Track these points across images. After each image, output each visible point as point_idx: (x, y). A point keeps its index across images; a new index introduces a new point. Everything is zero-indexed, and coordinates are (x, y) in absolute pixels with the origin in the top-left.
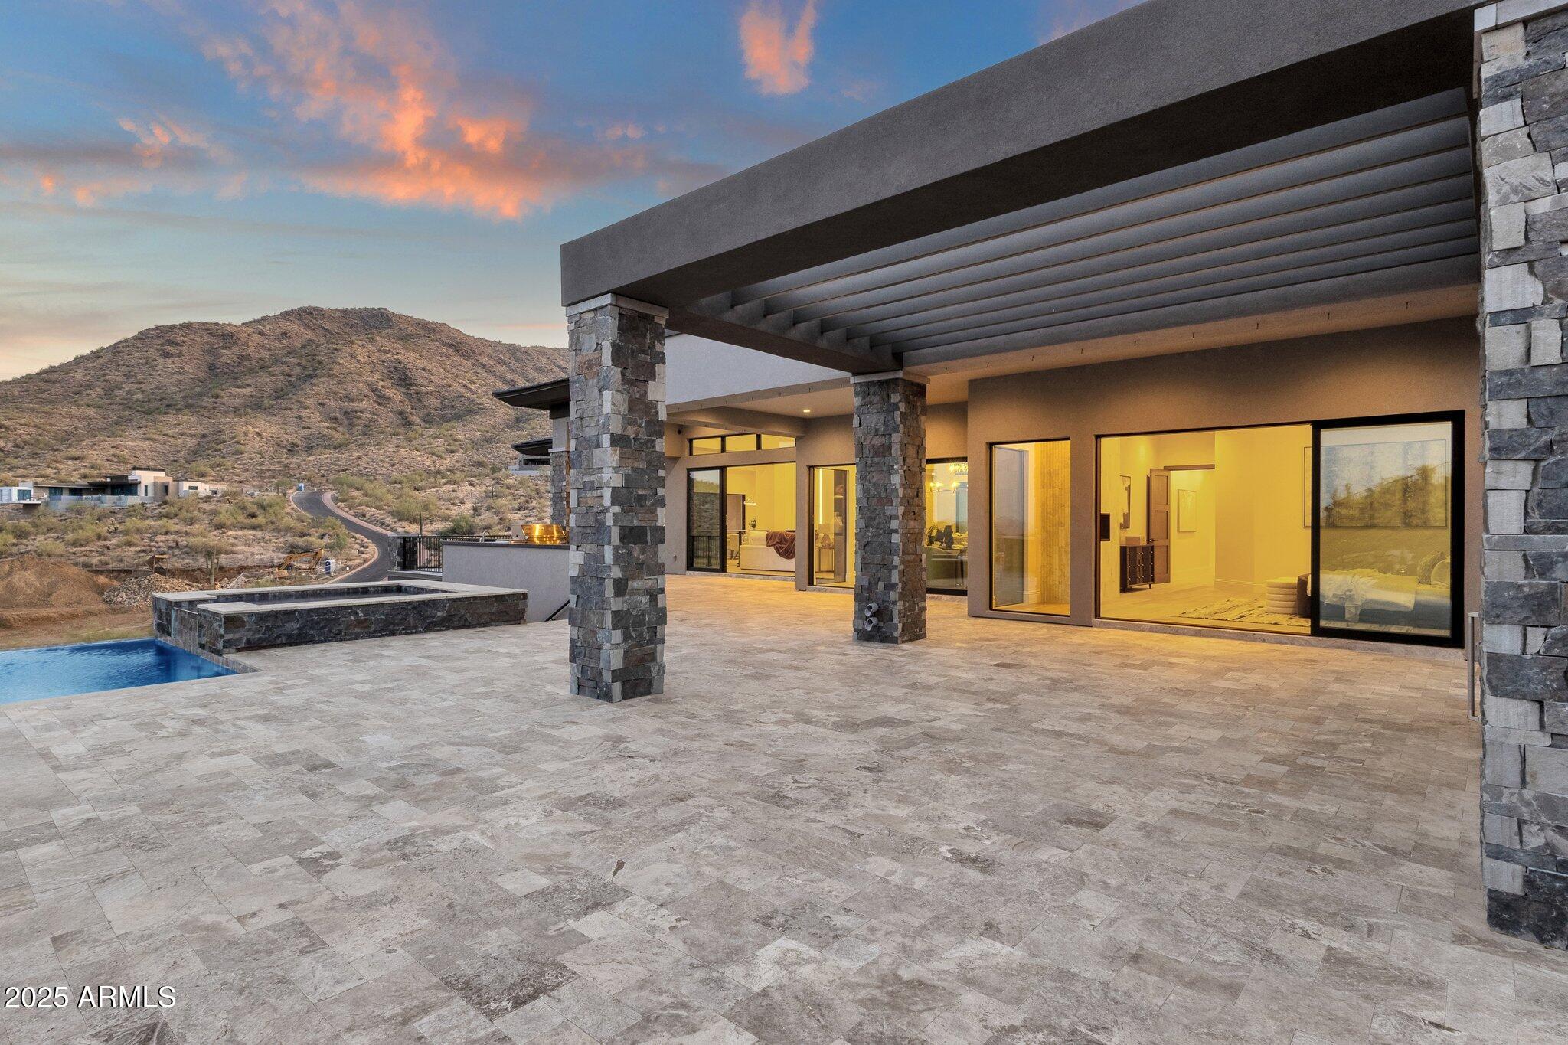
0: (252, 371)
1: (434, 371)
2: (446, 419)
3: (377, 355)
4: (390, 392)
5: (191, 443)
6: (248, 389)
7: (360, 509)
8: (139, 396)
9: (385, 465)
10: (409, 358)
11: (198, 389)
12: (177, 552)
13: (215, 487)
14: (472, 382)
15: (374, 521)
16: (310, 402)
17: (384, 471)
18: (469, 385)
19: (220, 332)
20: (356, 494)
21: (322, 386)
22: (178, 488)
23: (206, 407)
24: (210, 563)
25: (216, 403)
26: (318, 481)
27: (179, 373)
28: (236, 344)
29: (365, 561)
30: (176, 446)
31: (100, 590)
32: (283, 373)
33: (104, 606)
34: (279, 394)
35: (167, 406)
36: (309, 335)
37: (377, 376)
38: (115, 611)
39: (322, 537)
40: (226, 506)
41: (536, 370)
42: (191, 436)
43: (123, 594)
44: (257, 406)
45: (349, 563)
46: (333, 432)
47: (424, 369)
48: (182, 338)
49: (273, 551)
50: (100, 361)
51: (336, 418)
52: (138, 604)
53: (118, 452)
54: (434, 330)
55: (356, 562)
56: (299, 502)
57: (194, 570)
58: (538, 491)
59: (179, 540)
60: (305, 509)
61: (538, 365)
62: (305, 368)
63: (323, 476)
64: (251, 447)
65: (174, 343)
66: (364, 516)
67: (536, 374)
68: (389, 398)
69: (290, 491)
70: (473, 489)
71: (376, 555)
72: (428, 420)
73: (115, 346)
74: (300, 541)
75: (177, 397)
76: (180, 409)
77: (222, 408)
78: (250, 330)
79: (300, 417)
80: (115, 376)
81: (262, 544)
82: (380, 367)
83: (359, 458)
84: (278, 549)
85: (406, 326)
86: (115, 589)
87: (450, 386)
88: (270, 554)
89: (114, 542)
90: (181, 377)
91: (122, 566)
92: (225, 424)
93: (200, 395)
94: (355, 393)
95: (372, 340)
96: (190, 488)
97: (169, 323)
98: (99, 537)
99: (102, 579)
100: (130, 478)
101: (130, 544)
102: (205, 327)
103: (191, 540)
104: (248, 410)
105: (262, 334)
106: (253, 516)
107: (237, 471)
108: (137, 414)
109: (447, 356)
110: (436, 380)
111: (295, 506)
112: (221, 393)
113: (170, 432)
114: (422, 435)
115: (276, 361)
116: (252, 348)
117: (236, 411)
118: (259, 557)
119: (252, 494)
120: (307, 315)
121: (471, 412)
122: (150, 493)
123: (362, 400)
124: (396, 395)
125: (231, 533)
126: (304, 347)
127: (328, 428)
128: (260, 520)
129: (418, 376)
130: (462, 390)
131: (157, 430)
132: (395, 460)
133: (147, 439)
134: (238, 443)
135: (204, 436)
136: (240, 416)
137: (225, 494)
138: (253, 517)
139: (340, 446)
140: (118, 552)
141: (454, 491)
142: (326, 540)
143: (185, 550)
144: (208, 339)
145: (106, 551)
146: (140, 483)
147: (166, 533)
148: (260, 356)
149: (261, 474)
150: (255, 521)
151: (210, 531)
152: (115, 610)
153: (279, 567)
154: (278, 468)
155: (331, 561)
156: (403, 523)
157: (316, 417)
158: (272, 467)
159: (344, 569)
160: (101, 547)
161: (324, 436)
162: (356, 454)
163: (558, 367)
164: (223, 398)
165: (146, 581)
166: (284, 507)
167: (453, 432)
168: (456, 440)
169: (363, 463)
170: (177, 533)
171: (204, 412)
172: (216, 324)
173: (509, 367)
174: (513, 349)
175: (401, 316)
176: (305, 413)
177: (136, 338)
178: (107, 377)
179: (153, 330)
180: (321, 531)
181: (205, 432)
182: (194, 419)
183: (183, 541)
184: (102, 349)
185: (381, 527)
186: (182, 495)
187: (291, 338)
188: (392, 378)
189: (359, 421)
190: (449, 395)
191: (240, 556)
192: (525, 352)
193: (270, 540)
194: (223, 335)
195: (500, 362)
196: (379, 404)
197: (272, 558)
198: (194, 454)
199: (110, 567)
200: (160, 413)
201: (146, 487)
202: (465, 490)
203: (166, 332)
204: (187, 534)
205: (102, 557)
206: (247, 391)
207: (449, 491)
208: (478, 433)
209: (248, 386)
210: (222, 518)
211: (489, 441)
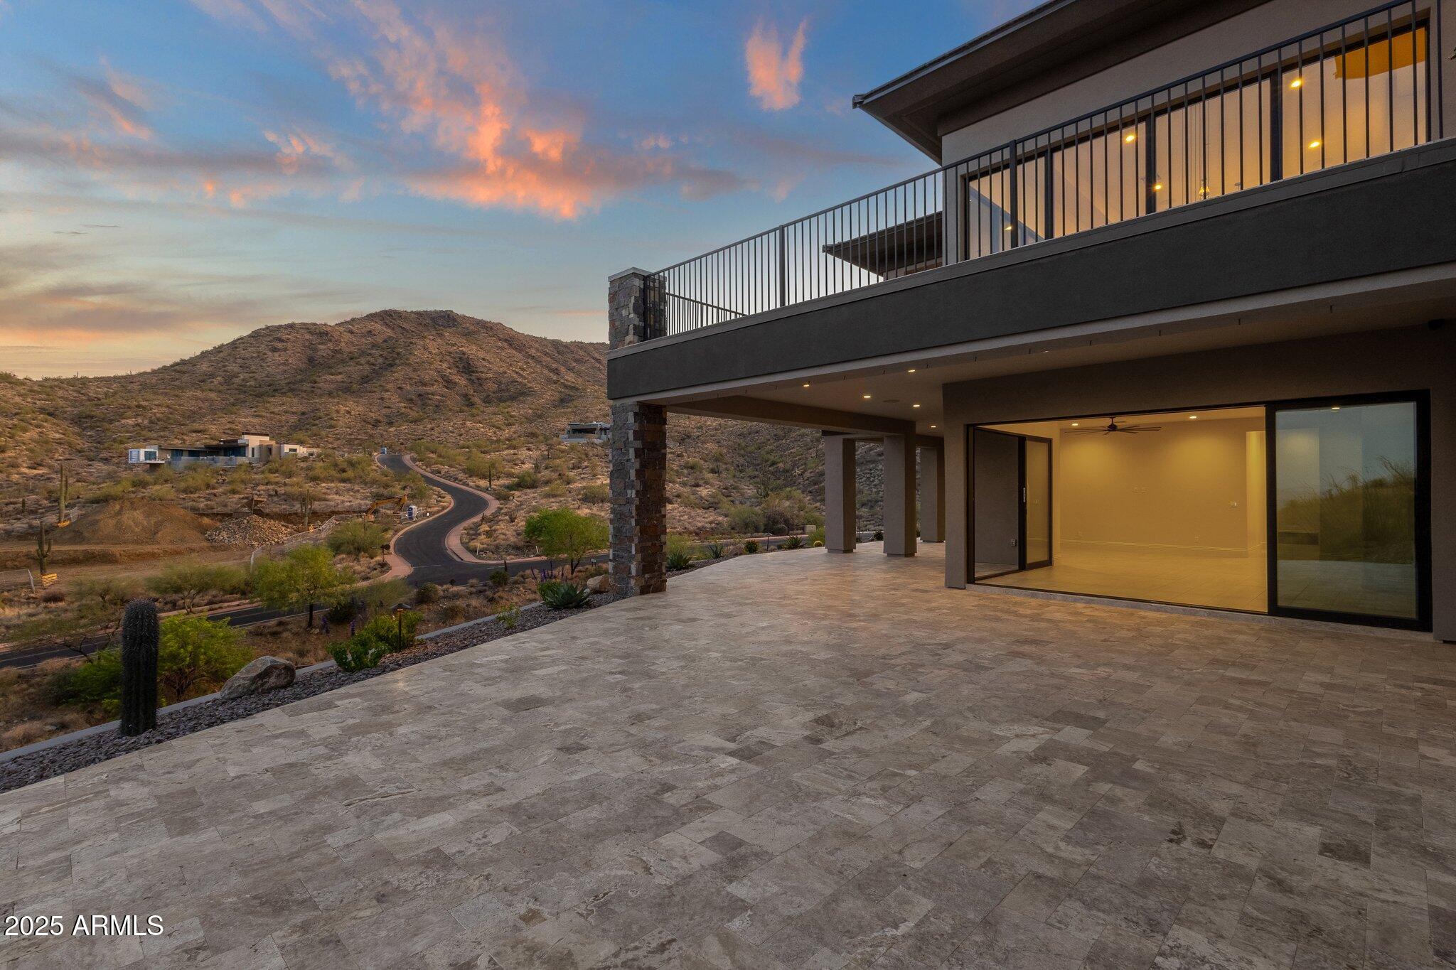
0: (343, 361)
1: (492, 361)
2: (501, 400)
3: (444, 349)
4: (456, 378)
5: (293, 419)
6: (340, 377)
7: (435, 467)
8: (252, 383)
9: (454, 435)
10: (471, 350)
11: (299, 377)
12: (276, 499)
13: (311, 450)
14: (524, 370)
15: (448, 477)
16: (390, 386)
17: (454, 440)
18: (521, 372)
19: (317, 331)
20: (431, 455)
21: (400, 373)
22: (280, 449)
23: (305, 391)
24: (304, 508)
25: (314, 387)
26: (398, 448)
27: (284, 364)
28: (331, 340)
29: (444, 508)
30: (280, 421)
31: (203, 530)
32: (368, 363)
33: (205, 544)
34: (365, 380)
35: (274, 390)
36: (390, 333)
37: (445, 365)
38: (215, 549)
39: (404, 488)
40: (321, 464)
41: (576, 361)
42: (293, 413)
43: (224, 534)
44: (347, 390)
45: (429, 510)
46: (409, 410)
47: (484, 359)
48: (287, 336)
49: (361, 499)
50: (221, 355)
51: (411, 400)
52: (237, 542)
53: (233, 426)
54: (491, 328)
55: (436, 509)
56: (383, 462)
57: (290, 515)
58: (587, 455)
59: (278, 489)
60: (388, 466)
61: (577, 357)
62: (386, 359)
63: (402, 444)
64: (342, 422)
65: (280, 340)
66: (440, 473)
67: (575, 364)
68: (455, 383)
69: (375, 454)
70: (531, 453)
71: (452, 504)
72: (487, 401)
73: (234, 343)
74: (385, 492)
75: (283, 383)
76: (285, 393)
77: (319, 392)
78: (342, 329)
79: (382, 399)
80: (233, 367)
81: (352, 493)
82: (448, 357)
83: (432, 429)
84: (366, 498)
85: (468, 325)
86: (217, 529)
87: (505, 373)
88: (358, 501)
89: (220, 490)
90: (286, 368)
91: (227, 510)
92: (321, 404)
93: (301, 381)
94: (427, 378)
95: (441, 335)
96: (290, 450)
97: (277, 324)
98: (208, 486)
99: (206, 521)
100: (239, 441)
101: (234, 492)
102: (305, 326)
103: (289, 489)
104: (340, 393)
105: (351, 332)
106: (344, 471)
107: (331, 440)
108: (250, 397)
109: (502, 349)
110: (495, 368)
111: (379, 464)
112: (318, 379)
113: (276, 410)
114: (483, 412)
115: (363, 353)
116: (343, 344)
117: (330, 394)
118: (349, 504)
119: (343, 456)
120: (387, 317)
121: (523, 394)
122: (256, 455)
123: (433, 385)
124: (461, 381)
125: (324, 485)
126: (385, 341)
127: (405, 407)
128: (350, 474)
129: (480, 365)
130: (515, 376)
131: (266, 408)
132: (463, 431)
133: (257, 416)
134: (332, 419)
135: (303, 414)
136: (334, 398)
137: (319, 455)
138: (344, 473)
139: (416, 421)
140: (223, 498)
141: (514, 454)
142: (408, 491)
143: (283, 497)
144: (308, 337)
145: (212, 497)
146: (248, 445)
147: (267, 484)
148: (349, 350)
149: (350, 442)
150: (345, 475)
151: (306, 483)
152: (216, 547)
153: (367, 512)
154: (364, 437)
155: (414, 507)
156: (474, 479)
157: (395, 398)
158: (360, 437)
159: (424, 515)
160: (209, 494)
161: (402, 414)
162: (429, 426)
163: (593, 358)
164: (319, 383)
165: (246, 521)
166: (370, 465)
167: (510, 409)
168: (512, 416)
169: (435, 433)
170: (277, 483)
171: (304, 395)
172: (315, 324)
173: (553, 358)
174: (556, 344)
175: (464, 317)
176: (386, 395)
177: (250, 336)
178: (226, 369)
179: (263, 329)
180: (403, 483)
181: (304, 410)
182: (295, 400)
183: (281, 490)
184: (222, 346)
185: (454, 482)
186: (282, 455)
187: (375, 335)
188: (457, 367)
189: (430, 402)
190: (504, 381)
191: (332, 503)
192: (566, 346)
193: (358, 491)
194: (320, 333)
195: (546, 354)
196: (447, 388)
197: (360, 505)
198: (296, 428)
199: (215, 511)
200: (268, 396)
201: (253, 449)
202: (524, 453)
203: (274, 331)
204: (285, 484)
205: (209, 502)
206: (339, 378)
207: (510, 454)
208: (530, 411)
209: (340, 373)
210: (317, 472)
211: (540, 417)
